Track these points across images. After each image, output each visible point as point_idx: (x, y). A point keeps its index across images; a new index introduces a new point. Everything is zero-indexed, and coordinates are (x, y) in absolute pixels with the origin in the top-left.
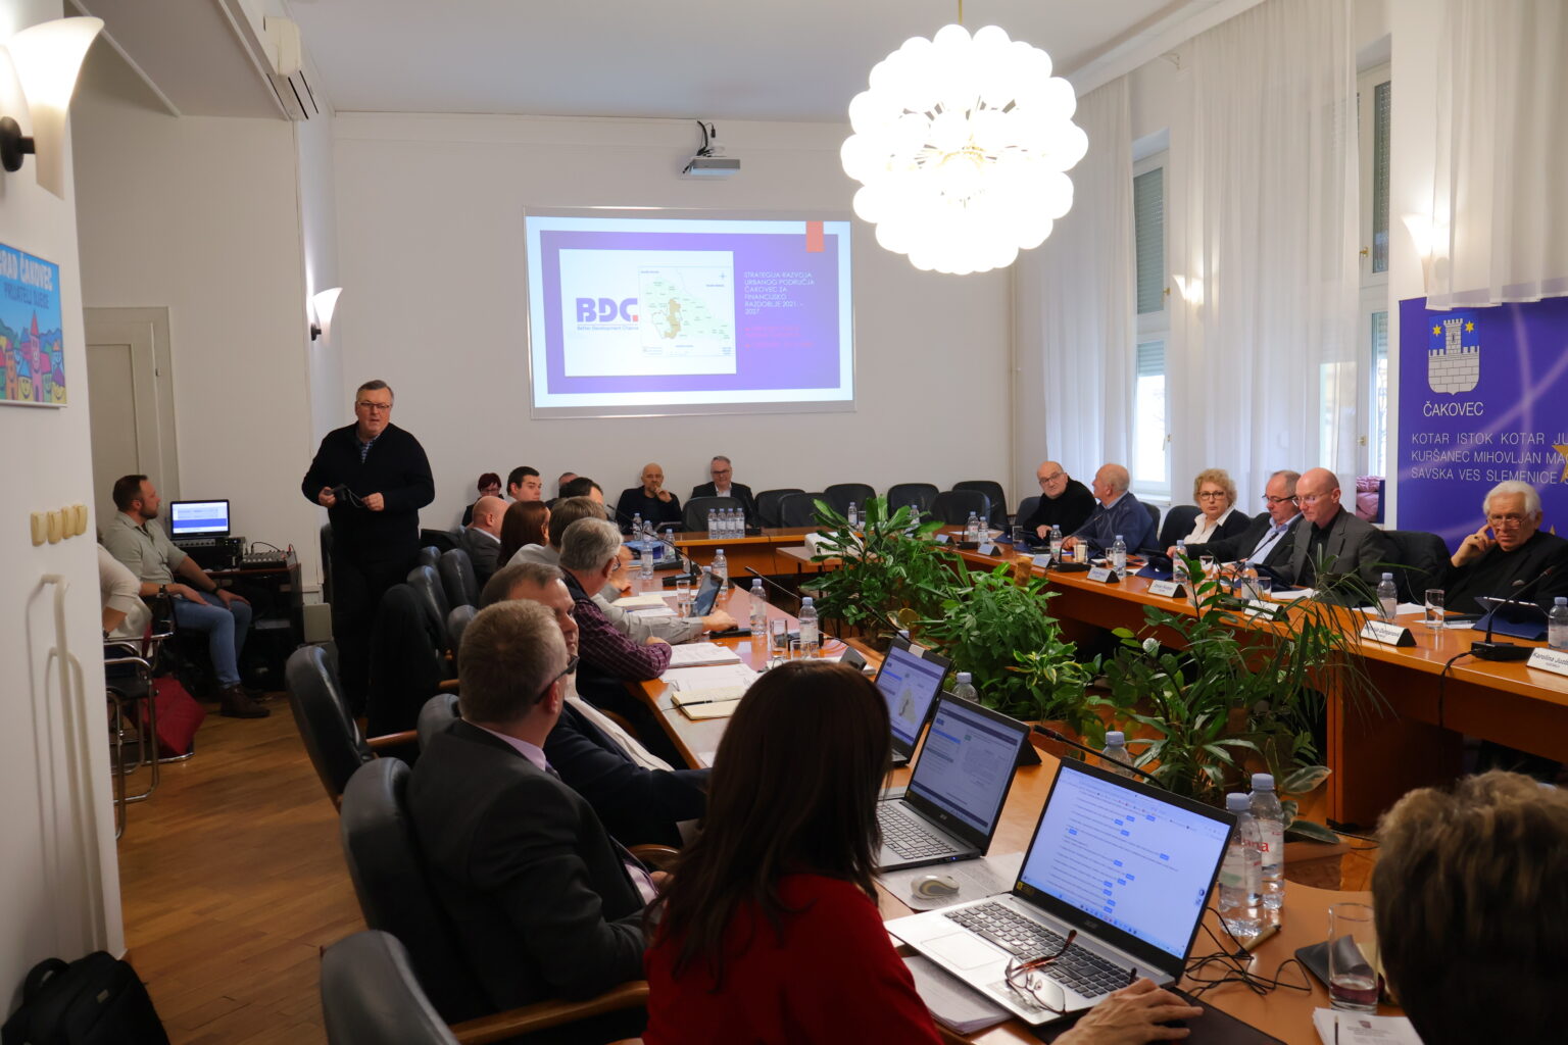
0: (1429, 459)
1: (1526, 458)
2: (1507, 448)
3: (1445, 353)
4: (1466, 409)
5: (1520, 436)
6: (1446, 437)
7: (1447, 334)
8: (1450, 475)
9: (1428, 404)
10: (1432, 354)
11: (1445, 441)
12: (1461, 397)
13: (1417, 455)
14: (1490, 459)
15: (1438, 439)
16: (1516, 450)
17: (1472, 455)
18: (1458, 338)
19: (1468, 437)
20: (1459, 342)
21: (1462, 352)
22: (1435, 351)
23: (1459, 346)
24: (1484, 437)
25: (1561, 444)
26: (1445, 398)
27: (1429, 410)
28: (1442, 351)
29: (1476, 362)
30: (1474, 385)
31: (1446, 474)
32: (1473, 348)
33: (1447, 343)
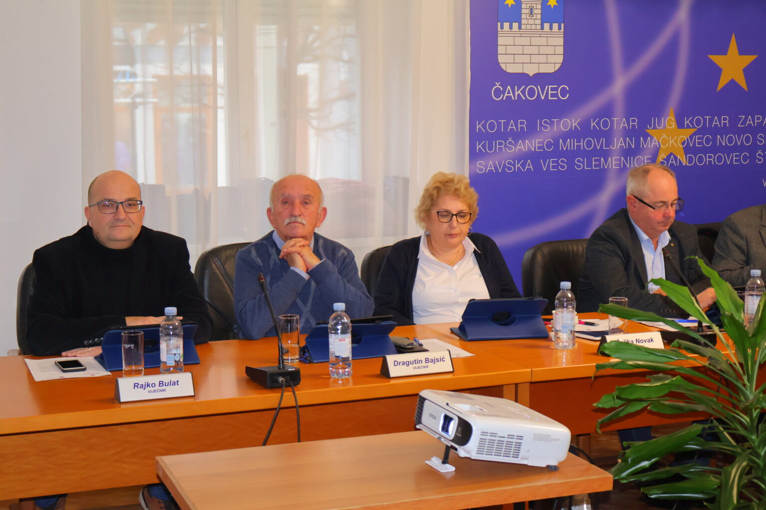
0: (500, 149)
1: (618, 143)
2: (598, 134)
3: (520, 28)
4: (548, 92)
5: (612, 122)
6: (522, 124)
7: (524, 6)
8: (529, 165)
9: (498, 85)
10: (502, 28)
11: (522, 128)
12: (541, 79)
13: (484, 146)
14: (579, 146)
15: (512, 126)
16: (608, 136)
17: (556, 144)
18: (538, 11)
19: (552, 123)
20: (539, 17)
21: (542, 28)
22: (506, 25)
23: (539, 22)
24: (571, 122)
25: (655, 128)
26: (521, 79)
27: (498, 93)
28: (515, 25)
29: (561, 41)
30: (558, 66)
31: (523, 165)
32: (555, 26)
33: (523, 16)
